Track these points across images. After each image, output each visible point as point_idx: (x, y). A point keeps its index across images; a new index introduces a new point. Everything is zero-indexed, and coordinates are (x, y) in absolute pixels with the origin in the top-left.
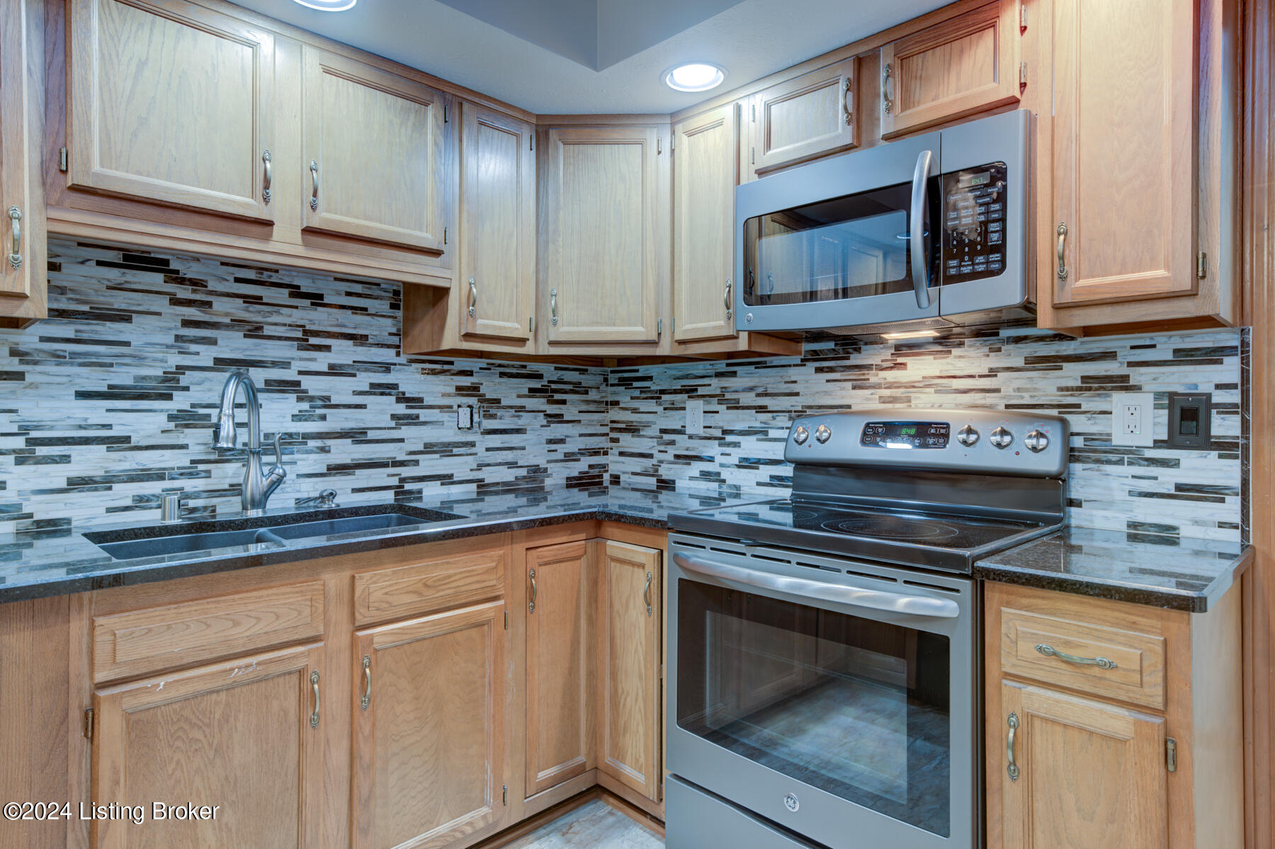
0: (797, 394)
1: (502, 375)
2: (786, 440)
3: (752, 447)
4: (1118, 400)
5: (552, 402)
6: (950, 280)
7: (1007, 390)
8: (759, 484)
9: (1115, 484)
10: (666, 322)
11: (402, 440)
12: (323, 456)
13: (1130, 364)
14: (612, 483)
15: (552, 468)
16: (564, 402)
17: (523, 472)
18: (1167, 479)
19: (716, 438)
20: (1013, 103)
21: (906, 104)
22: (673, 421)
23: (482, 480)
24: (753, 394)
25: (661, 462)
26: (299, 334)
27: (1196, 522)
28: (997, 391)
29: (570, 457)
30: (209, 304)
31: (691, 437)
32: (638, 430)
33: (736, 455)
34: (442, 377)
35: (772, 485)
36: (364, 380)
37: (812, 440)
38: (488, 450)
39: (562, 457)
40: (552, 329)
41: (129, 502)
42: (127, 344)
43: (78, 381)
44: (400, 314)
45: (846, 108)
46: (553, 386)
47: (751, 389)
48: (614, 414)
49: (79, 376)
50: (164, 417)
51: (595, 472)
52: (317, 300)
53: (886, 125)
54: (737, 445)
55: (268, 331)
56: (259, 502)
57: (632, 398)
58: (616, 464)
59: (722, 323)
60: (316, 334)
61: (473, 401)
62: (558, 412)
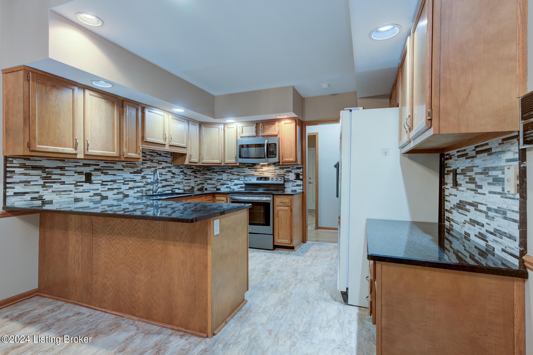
0: (245, 172)
1: (187, 168)
2: (244, 180)
3: (236, 182)
4: (290, 174)
5: (195, 174)
6: (270, 158)
7: (277, 172)
8: (238, 188)
9: (290, 185)
10: (223, 160)
11: (172, 181)
12: (161, 184)
13: (292, 169)
14: (205, 190)
15: (195, 187)
16: (197, 174)
17: (191, 188)
18: (296, 184)
19: (229, 180)
20: (277, 135)
21: (264, 132)
22: (220, 177)
23: (184, 189)
24: (237, 172)
25: (217, 185)
26: (158, 162)
27: (298, 189)
28: (276, 172)
29: (198, 185)
30: (146, 157)
31: (224, 180)
32: (212, 179)
33: (233, 183)
34: (178, 169)
35: (240, 188)
36: (167, 170)
37: (248, 180)
38: (185, 183)
39: (197, 185)
40: (202, 161)
41: (136, 192)
42: (136, 164)
43: (130, 171)
44: (172, 157)
45: (255, 130)
46: (195, 170)
47: (236, 171)
48: (206, 176)
49: (130, 170)
50: (140, 177)
51: (202, 188)
52: (160, 155)
53: (261, 134)
54: (233, 181)
55: (154, 161)
56: (155, 192)
57: (210, 173)
58: (206, 186)
59: (234, 161)
60: (160, 161)
61: (183, 173)
62: (196, 176)
